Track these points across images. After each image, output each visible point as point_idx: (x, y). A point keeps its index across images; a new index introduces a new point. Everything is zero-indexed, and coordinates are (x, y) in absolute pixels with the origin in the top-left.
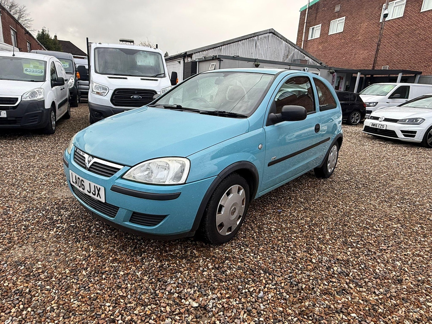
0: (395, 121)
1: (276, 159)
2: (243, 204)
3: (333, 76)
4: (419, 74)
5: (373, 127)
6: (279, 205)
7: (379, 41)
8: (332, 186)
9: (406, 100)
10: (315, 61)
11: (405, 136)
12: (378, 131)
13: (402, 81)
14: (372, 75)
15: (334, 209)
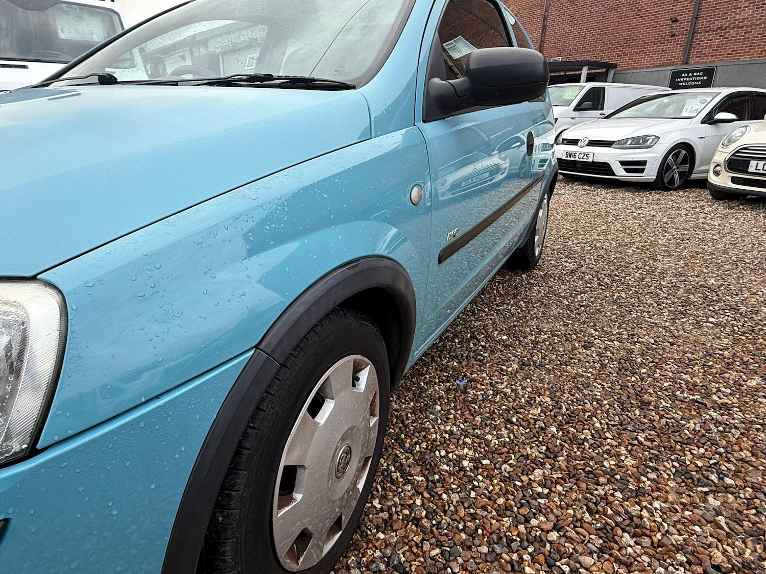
0: (608, 144)
1: (458, 235)
2: (372, 414)
4: (613, 68)
5: (568, 159)
6: (455, 364)
7: (546, 11)
8: (552, 287)
9: (601, 112)
11: (627, 171)
12: (579, 165)
13: (590, 79)
15: (588, 352)
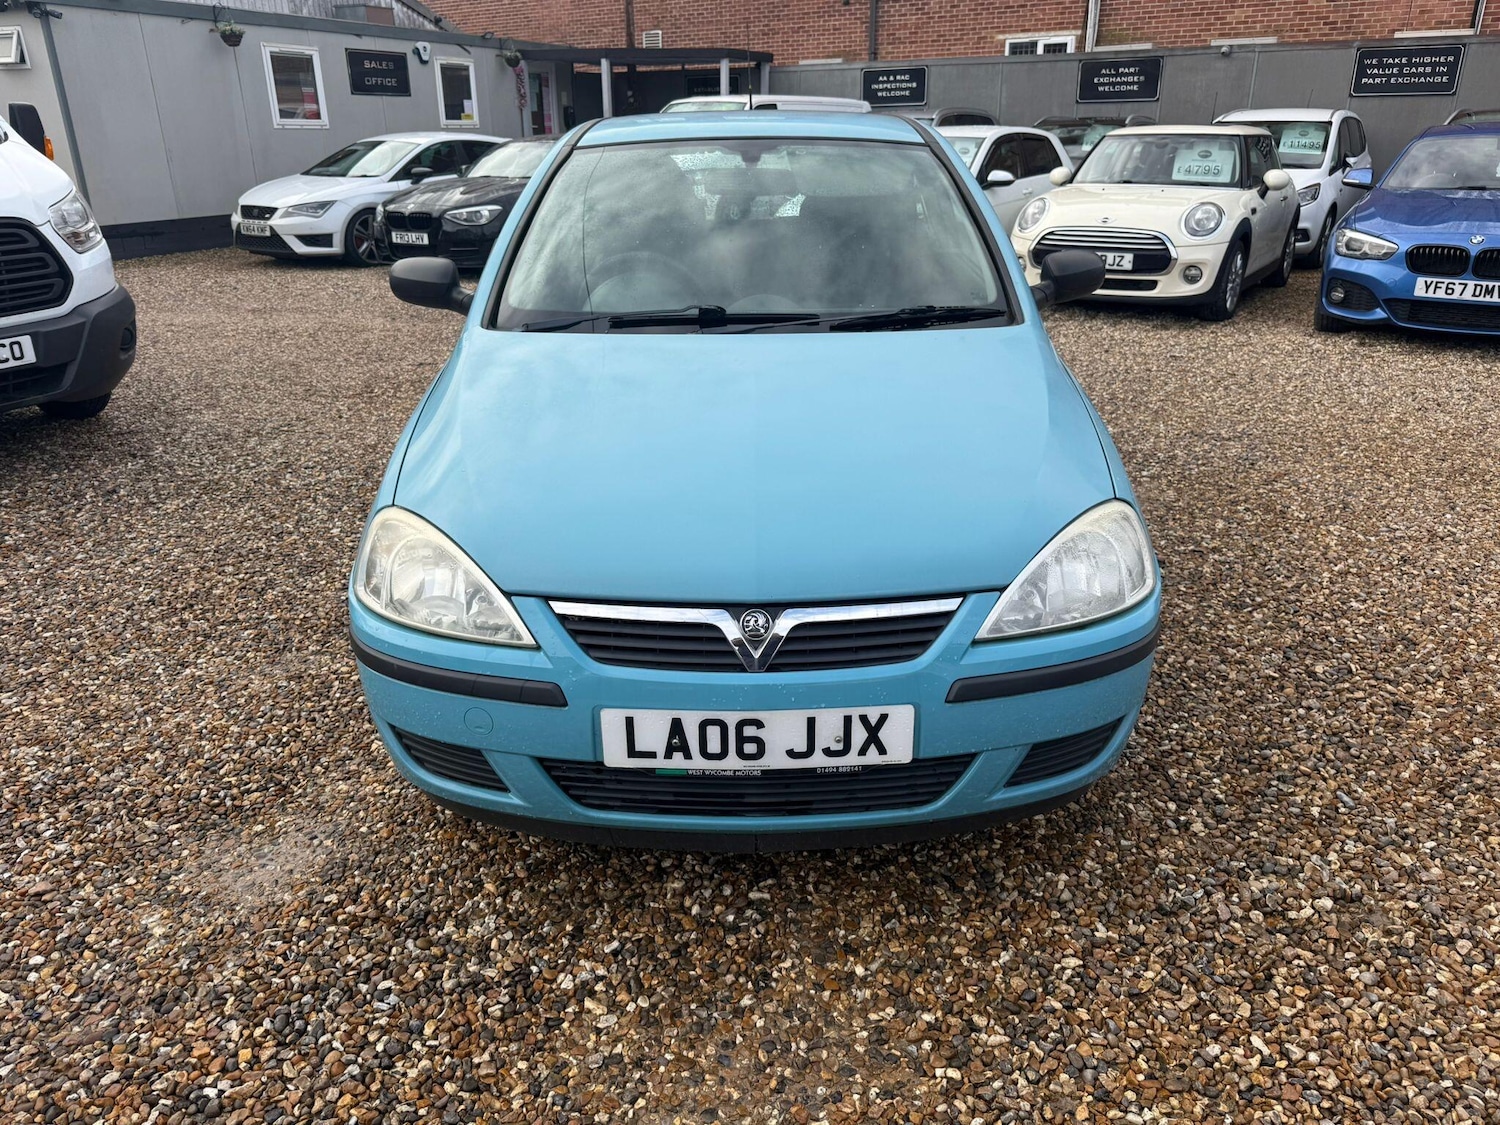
3: (518, 75)
4: (768, 62)
10: (413, 10)
14: (632, 67)
